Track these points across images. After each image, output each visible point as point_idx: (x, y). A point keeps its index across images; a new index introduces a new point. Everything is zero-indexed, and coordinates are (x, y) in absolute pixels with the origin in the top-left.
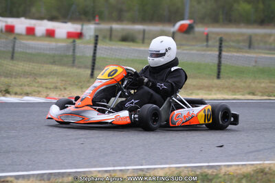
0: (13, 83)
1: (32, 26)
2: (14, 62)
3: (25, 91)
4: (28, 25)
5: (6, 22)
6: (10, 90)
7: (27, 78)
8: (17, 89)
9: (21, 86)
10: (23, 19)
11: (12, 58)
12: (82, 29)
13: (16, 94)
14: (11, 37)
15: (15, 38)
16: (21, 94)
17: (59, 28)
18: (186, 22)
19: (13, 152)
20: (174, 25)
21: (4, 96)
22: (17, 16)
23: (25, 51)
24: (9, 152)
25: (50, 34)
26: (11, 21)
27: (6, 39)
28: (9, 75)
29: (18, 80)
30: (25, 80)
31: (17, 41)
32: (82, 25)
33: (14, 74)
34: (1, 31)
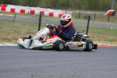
1: (42, 11)
4: (41, 11)
5: (31, 9)
10: (38, 8)
12: (66, 13)
17: (55, 12)
18: (112, 11)
20: (106, 12)
22: (35, 6)
25: (51, 15)
26: (33, 9)
32: (66, 11)
34: (29, 13)
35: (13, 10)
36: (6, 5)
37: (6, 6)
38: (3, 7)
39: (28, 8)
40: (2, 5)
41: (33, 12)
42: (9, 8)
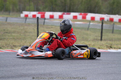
0: (113, 43)
2: (114, 34)
3: (119, 47)
4: (120, 18)
5: (110, 17)
6: (112, 46)
7: (120, 41)
8: (115, 46)
9: (117, 45)
10: (117, 16)
11: (113, 32)
13: (115, 48)
14: (112, 23)
15: (114, 24)
16: (117, 48)
19: (114, 73)
21: (109, 49)
22: (115, 14)
23: (118, 29)
24: (112, 74)
26: (112, 16)
27: (110, 24)
28: (111, 40)
29: (116, 42)
30: (119, 42)
31: (115, 25)
33: (114, 39)
34: (108, 21)
35: (93, 19)
36: (87, 13)
37: (87, 15)
38: (84, 16)
39: (107, 16)
40: (83, 14)
41: (112, 20)
42: (89, 16)
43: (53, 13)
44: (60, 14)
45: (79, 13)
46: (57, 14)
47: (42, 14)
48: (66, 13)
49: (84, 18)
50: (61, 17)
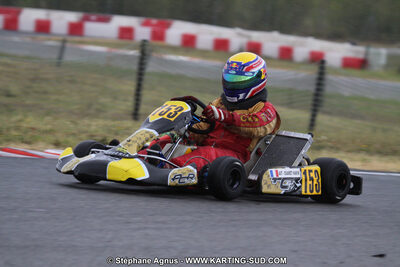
4: (283, 44)
5: (249, 37)
10: (275, 35)
12: (367, 54)
26: (257, 36)
35: (189, 41)
36: (169, 20)
37: (168, 26)
38: (157, 29)
39: (240, 35)
40: (154, 21)
41: (255, 48)
42: (177, 30)
43: (48, 15)
44: (72, 17)
45: (142, 19)
46: (62, 20)
47: (9, 16)
48: (93, 17)
49: (158, 36)
50: (76, 29)
